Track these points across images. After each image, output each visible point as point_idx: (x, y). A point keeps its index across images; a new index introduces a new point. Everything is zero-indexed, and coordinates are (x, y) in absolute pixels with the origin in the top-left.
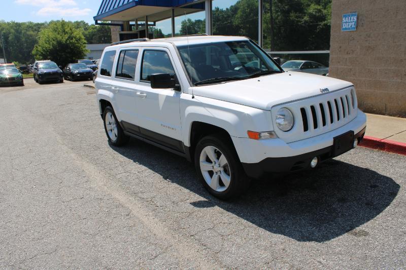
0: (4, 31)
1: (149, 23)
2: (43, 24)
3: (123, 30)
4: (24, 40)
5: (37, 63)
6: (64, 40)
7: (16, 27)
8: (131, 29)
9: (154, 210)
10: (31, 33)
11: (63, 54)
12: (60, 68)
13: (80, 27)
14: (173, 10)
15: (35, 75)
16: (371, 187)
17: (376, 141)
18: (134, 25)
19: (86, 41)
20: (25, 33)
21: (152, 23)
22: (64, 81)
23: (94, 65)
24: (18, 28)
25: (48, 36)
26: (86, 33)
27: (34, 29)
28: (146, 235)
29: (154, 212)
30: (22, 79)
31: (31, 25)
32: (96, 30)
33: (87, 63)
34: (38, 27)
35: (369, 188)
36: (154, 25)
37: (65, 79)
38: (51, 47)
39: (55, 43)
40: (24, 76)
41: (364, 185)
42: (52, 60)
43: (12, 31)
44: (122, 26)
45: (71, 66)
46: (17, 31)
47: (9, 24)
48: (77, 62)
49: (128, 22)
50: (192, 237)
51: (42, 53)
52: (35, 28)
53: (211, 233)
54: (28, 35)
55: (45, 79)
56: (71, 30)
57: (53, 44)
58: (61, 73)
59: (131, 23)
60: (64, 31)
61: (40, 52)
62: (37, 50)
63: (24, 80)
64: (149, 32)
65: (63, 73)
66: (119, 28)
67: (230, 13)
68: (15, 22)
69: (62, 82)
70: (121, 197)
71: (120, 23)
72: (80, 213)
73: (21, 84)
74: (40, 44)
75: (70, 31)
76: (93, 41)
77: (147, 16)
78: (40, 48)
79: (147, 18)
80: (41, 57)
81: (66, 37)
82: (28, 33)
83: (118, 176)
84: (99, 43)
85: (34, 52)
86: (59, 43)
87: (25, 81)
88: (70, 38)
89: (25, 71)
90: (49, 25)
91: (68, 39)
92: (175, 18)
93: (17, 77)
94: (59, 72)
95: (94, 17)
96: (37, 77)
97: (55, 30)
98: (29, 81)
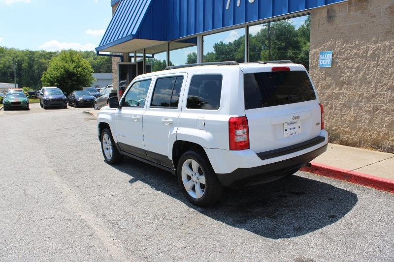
0: (19, 58)
1: (147, 55)
2: (55, 53)
3: (122, 61)
4: (36, 67)
5: (43, 89)
6: (71, 68)
7: (30, 55)
8: (130, 61)
9: (117, 232)
10: (43, 60)
11: (69, 81)
12: (65, 95)
13: (90, 57)
14: (169, 44)
15: (40, 100)
16: (329, 217)
17: (343, 173)
18: (133, 57)
19: (93, 71)
20: (37, 60)
21: (151, 55)
22: (68, 107)
23: (98, 93)
24: (31, 55)
25: (57, 64)
26: (95, 62)
27: (46, 58)
28: (102, 255)
29: (116, 234)
30: (28, 104)
31: (44, 53)
32: (104, 60)
33: (92, 91)
34: (50, 55)
35: (328, 218)
36: (153, 57)
37: (70, 105)
38: (59, 75)
39: (62, 70)
40: (30, 100)
41: (323, 215)
42: (58, 87)
43: (26, 58)
44: (122, 57)
45: (75, 93)
46: (30, 58)
47: (23, 52)
48: (82, 90)
49: (129, 53)
50: (145, 259)
51: (50, 80)
52: (47, 56)
53: (164, 256)
54: (40, 63)
55: (50, 105)
56: (78, 59)
57: (61, 71)
58: (65, 100)
59: (131, 55)
60: (72, 60)
61: (47, 78)
62: (45, 77)
63: (29, 104)
64: (146, 64)
65: (68, 100)
66: (119, 59)
67: (233, 48)
68: (30, 50)
69: (65, 107)
70: (89, 218)
71: (121, 54)
72: (46, 232)
73: (27, 109)
74: (48, 71)
75: (77, 61)
76: (101, 70)
77: (145, 49)
78: (48, 76)
79: (145, 51)
80: (49, 84)
81: (74, 65)
82: (40, 60)
83: (92, 199)
84: (106, 72)
85: (42, 79)
86: (67, 71)
87: (30, 106)
88: (78, 66)
89: (33, 96)
90: (60, 54)
91: (75, 68)
92: (171, 52)
93: (23, 102)
94: (63, 98)
95: (96, 48)
96: (42, 102)
97: (64, 59)
98: (35, 106)
